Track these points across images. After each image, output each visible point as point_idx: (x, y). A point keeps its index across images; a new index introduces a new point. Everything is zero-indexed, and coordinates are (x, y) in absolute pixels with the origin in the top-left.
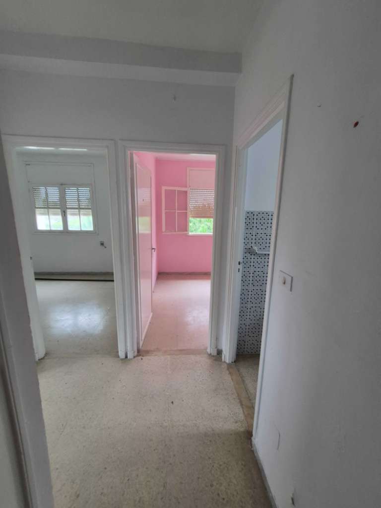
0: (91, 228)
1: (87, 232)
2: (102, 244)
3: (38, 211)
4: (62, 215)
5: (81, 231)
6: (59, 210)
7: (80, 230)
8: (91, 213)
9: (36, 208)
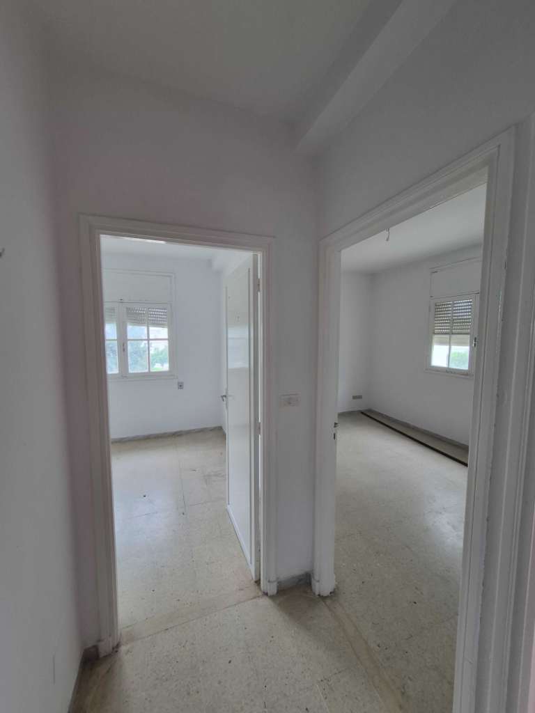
3: (436, 338)
4: (471, 346)
6: (468, 337)
9: (434, 334)
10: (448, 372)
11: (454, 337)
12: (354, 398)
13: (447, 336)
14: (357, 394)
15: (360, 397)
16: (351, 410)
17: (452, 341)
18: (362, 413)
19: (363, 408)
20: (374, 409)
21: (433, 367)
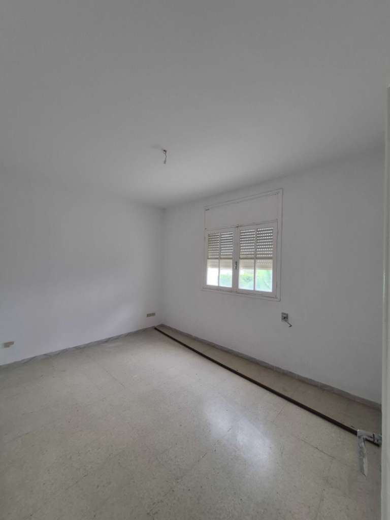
0: (269, 289)
1: (263, 295)
2: (285, 318)
3: (209, 262)
4: (233, 268)
5: (254, 291)
6: (231, 261)
7: (252, 289)
8: (271, 265)
9: (208, 259)
10: (218, 290)
11: (222, 261)
12: (149, 315)
13: (217, 261)
14: (151, 312)
15: (153, 314)
16: (145, 327)
17: (221, 265)
18: (156, 329)
19: (156, 325)
20: (166, 324)
21: (208, 286)
